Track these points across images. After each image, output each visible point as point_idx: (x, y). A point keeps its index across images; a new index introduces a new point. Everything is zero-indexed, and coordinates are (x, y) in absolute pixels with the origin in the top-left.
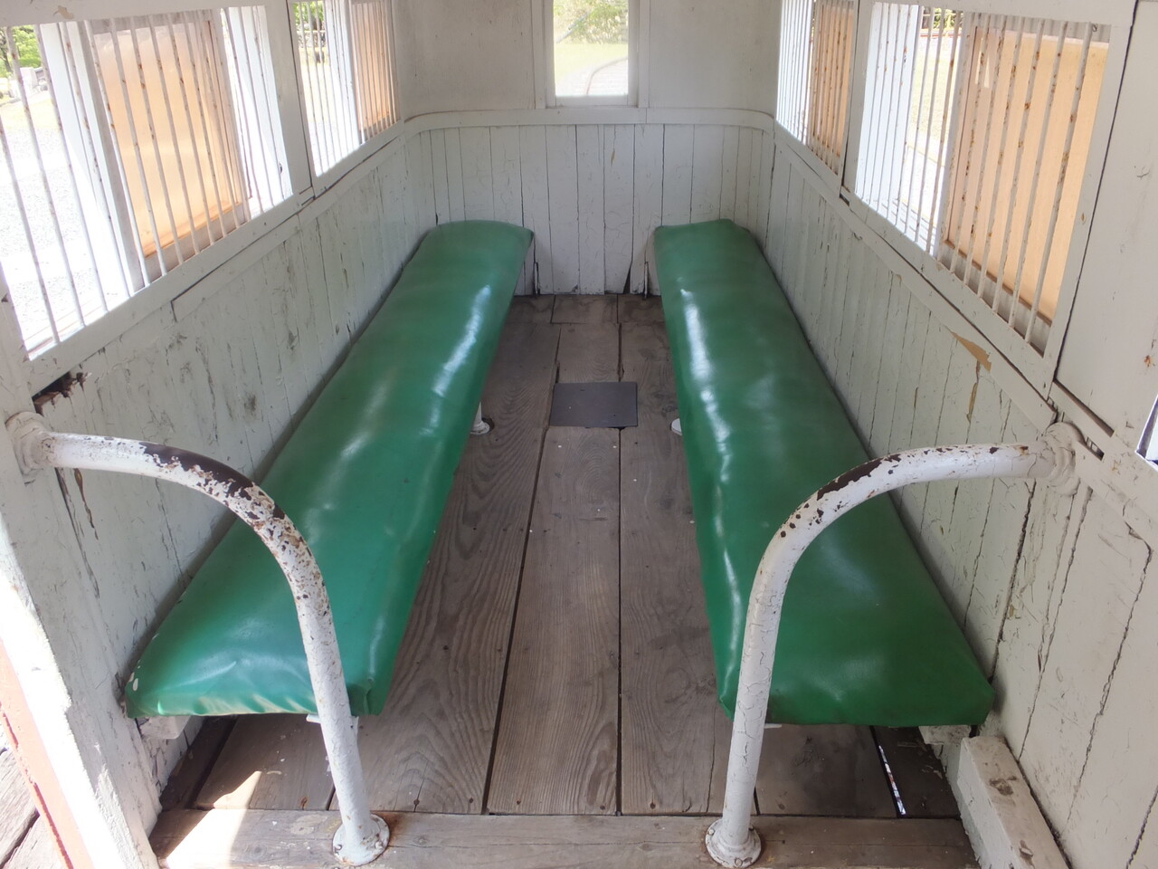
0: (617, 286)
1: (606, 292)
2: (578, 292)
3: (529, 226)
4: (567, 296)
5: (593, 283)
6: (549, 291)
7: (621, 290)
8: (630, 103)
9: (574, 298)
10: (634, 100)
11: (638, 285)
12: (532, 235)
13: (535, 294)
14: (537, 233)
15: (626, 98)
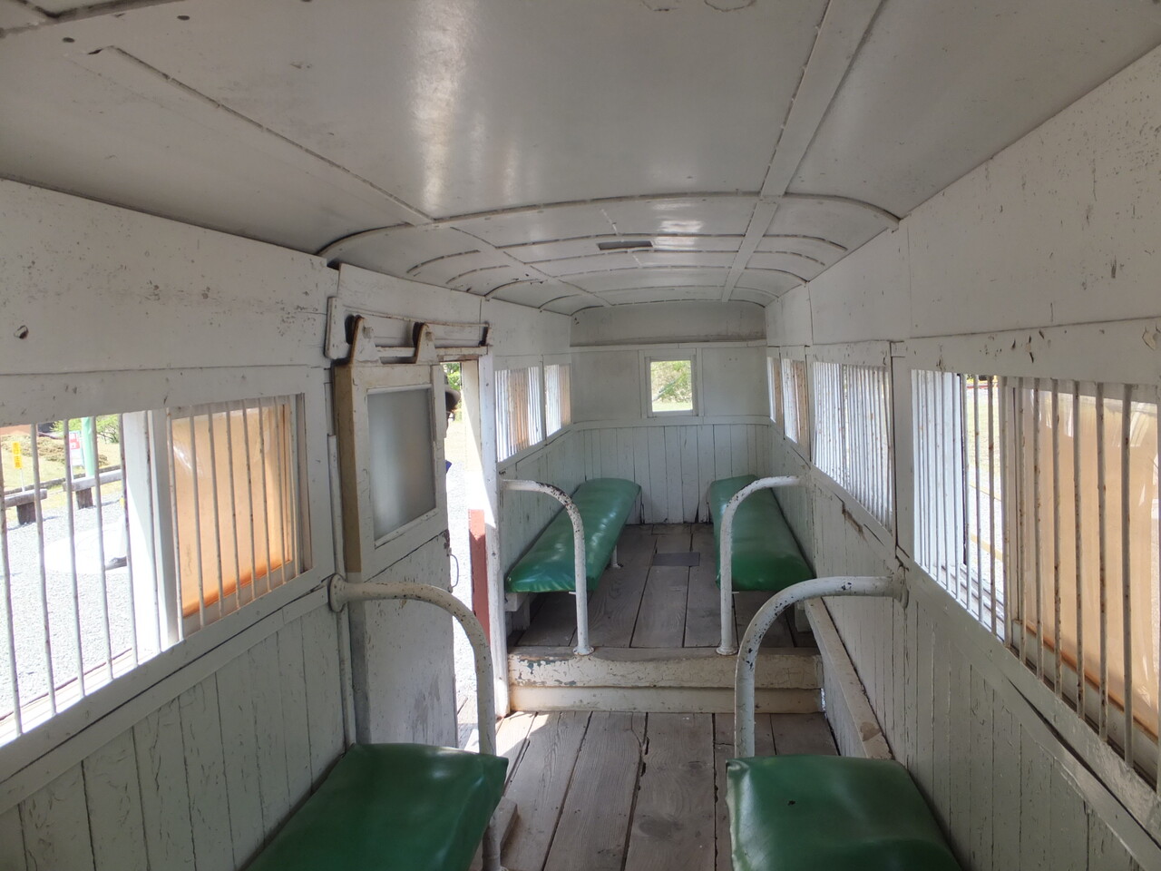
0: (691, 518)
1: (685, 522)
2: (667, 522)
3: (638, 482)
4: (662, 524)
5: (676, 517)
6: (650, 521)
7: (693, 520)
8: (694, 414)
9: (665, 525)
10: (696, 412)
11: (703, 517)
12: (640, 487)
13: (642, 523)
14: (643, 488)
15: (691, 411)
